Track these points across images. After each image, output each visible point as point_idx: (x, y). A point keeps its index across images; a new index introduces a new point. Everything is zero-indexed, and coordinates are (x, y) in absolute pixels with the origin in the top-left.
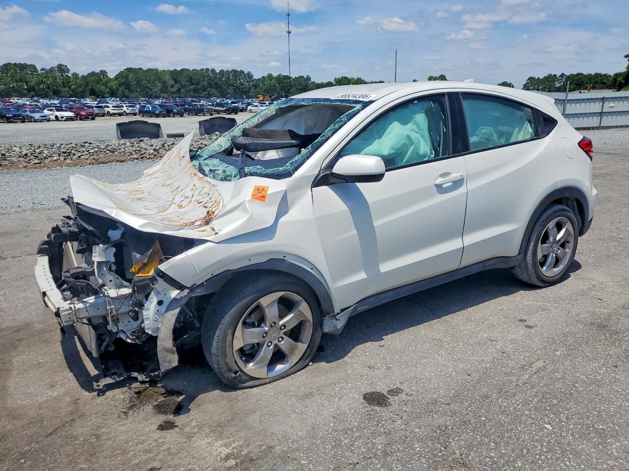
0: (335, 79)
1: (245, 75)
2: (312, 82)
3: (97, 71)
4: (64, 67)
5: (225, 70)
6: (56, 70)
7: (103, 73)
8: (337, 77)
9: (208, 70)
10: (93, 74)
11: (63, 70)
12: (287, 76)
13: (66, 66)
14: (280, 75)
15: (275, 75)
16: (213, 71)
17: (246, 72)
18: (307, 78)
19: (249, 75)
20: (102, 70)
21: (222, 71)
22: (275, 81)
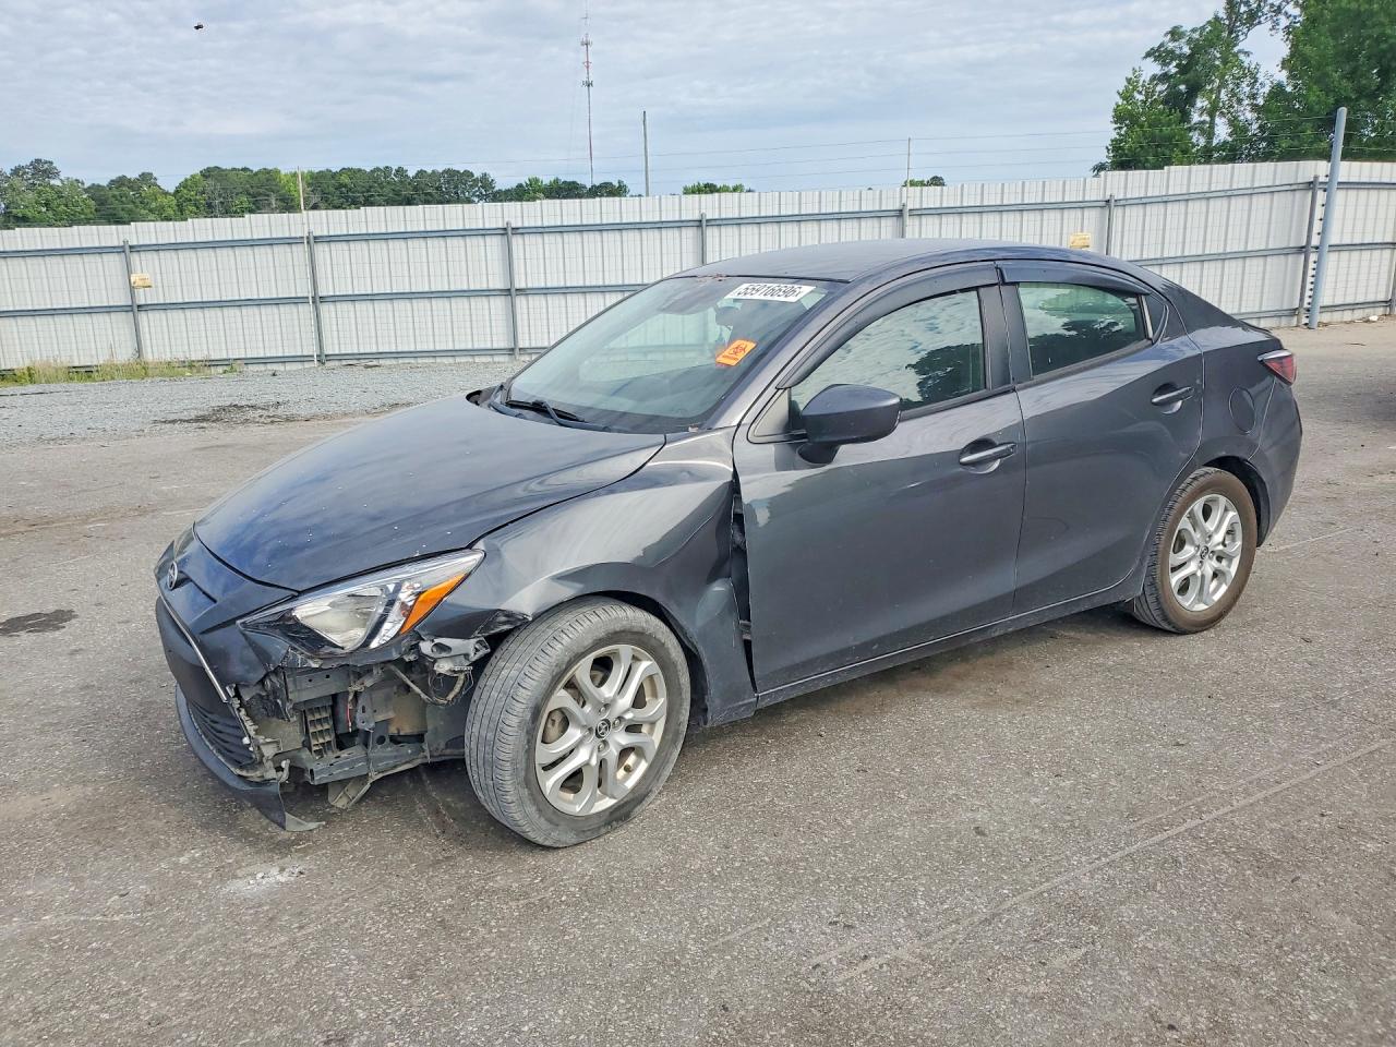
1: (476, 181)
3: (133, 175)
4: (46, 166)
5: (429, 171)
6: (26, 173)
7: (146, 178)
8: (690, 185)
9: (388, 170)
10: (120, 182)
11: (45, 171)
12: (574, 183)
13: (52, 163)
14: (556, 181)
15: (546, 181)
16: (400, 171)
17: (477, 175)
18: (620, 186)
19: (485, 182)
20: (143, 174)
21: (421, 173)
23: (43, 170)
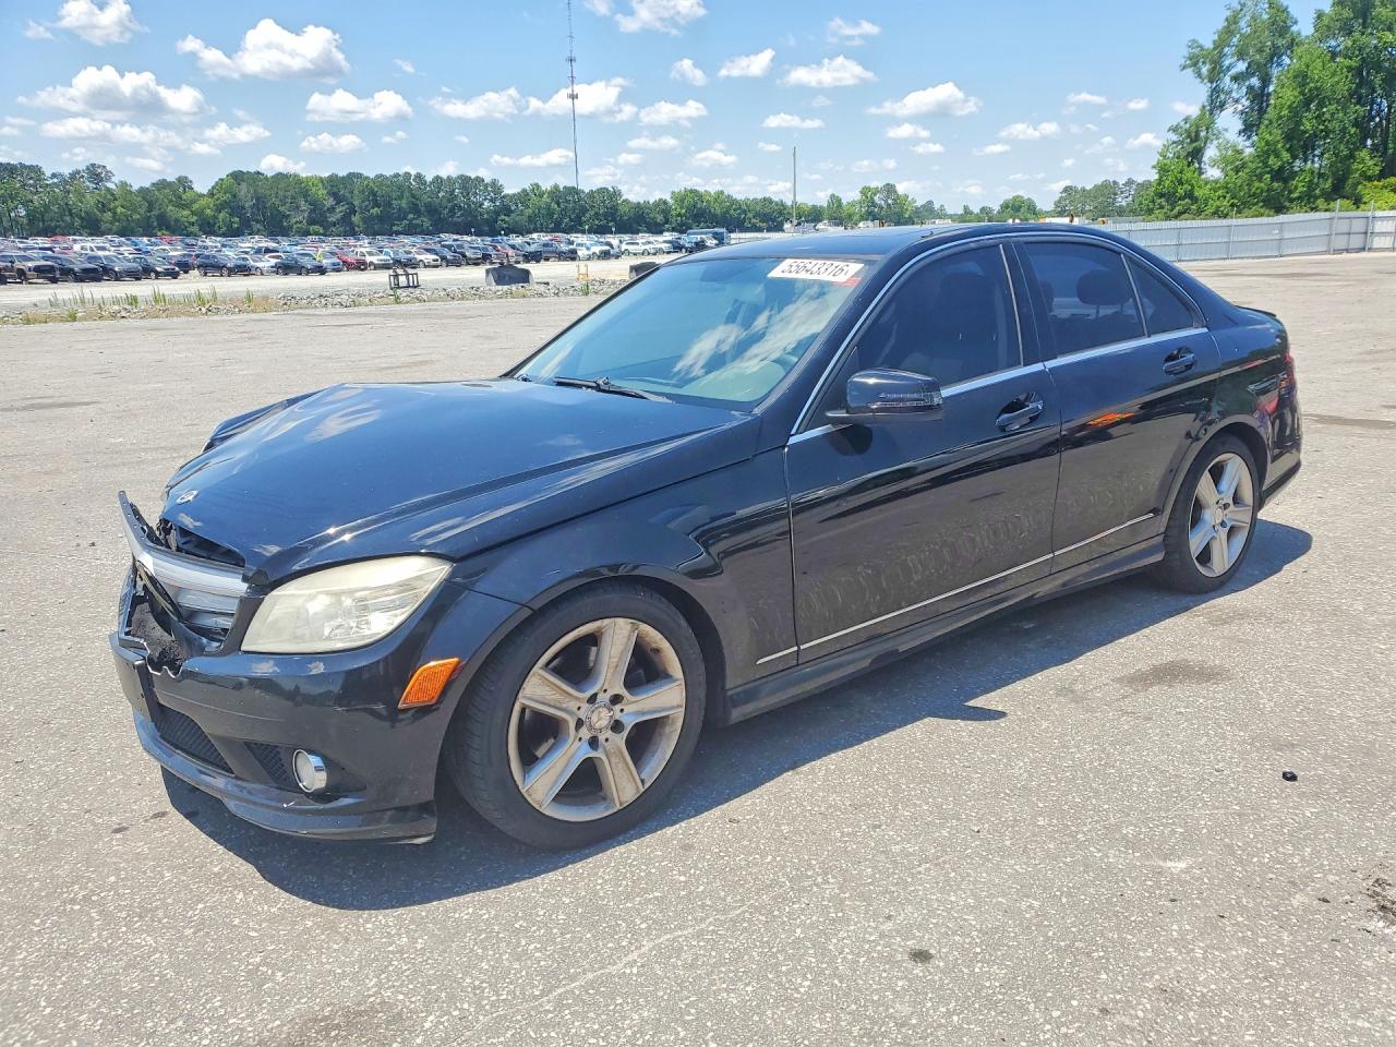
0: (673, 193)
1: (486, 186)
2: (624, 201)
3: (171, 178)
4: (100, 170)
5: (445, 177)
6: (83, 177)
7: (184, 182)
8: (677, 190)
9: (408, 175)
10: (162, 185)
11: (98, 175)
12: (573, 191)
13: (104, 167)
14: (556, 187)
15: (546, 186)
16: (419, 177)
17: (487, 181)
18: (614, 191)
19: (496, 187)
20: (180, 177)
21: (437, 178)
22: (548, 197)
23: (96, 174)
